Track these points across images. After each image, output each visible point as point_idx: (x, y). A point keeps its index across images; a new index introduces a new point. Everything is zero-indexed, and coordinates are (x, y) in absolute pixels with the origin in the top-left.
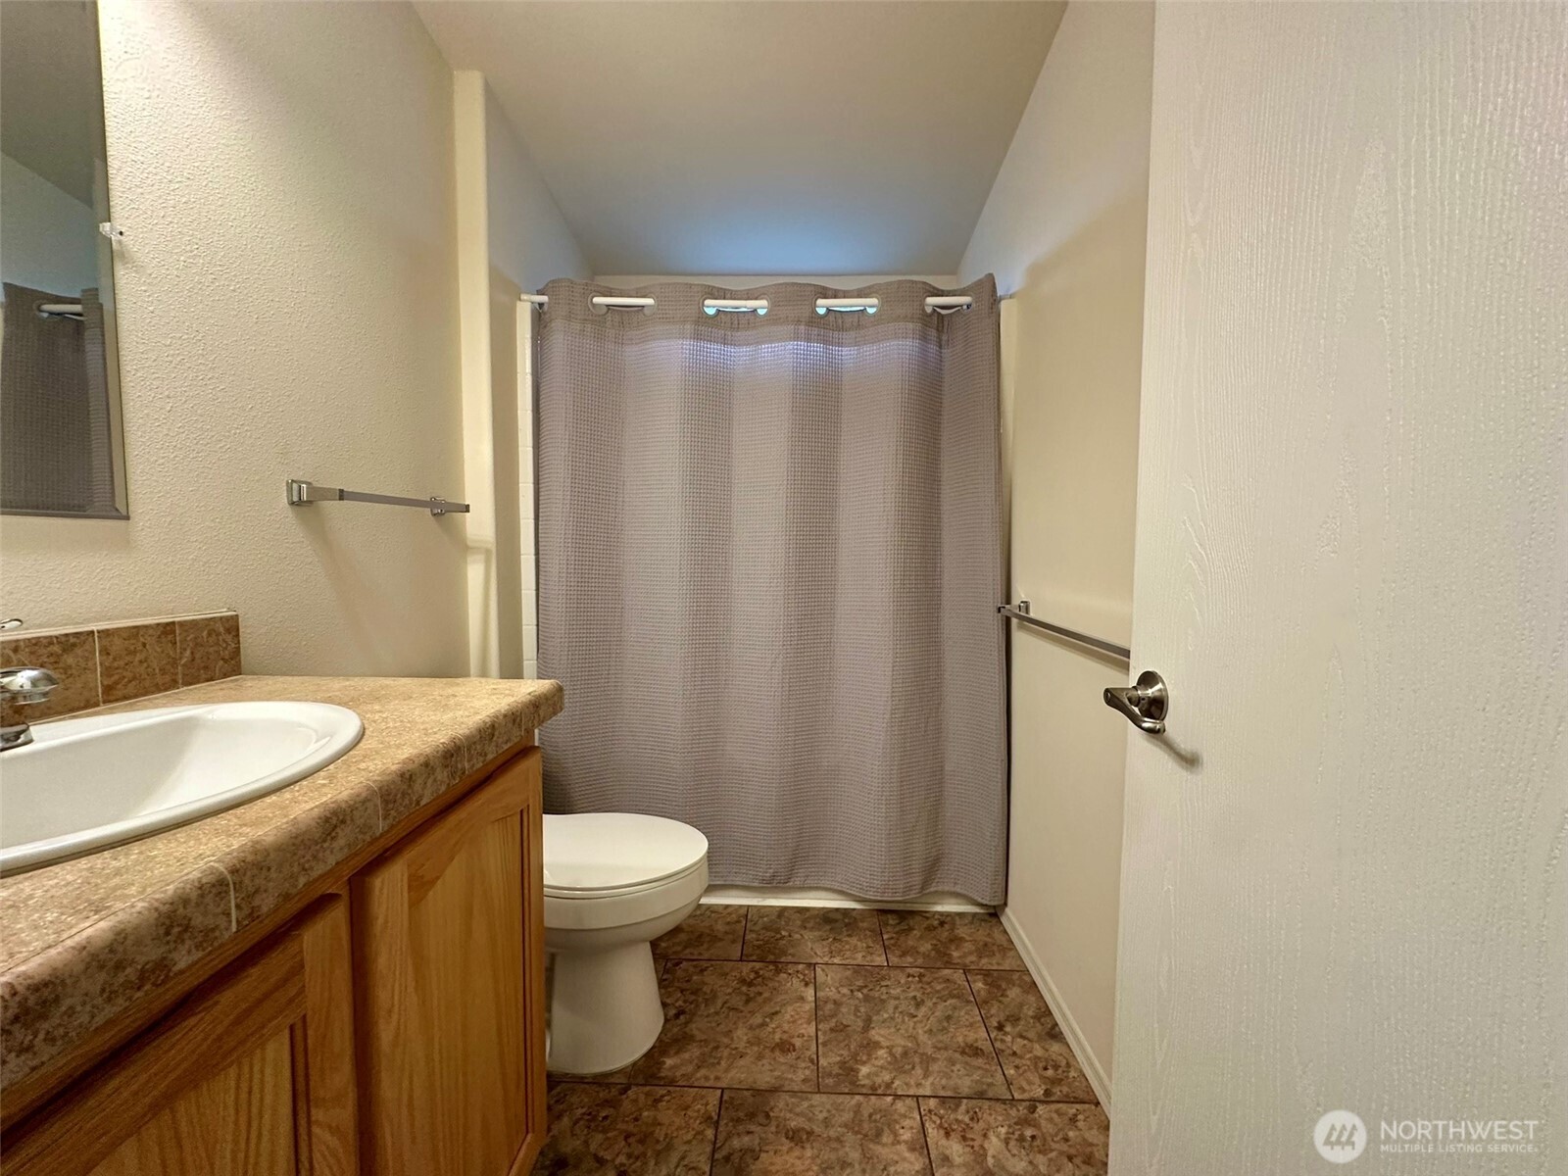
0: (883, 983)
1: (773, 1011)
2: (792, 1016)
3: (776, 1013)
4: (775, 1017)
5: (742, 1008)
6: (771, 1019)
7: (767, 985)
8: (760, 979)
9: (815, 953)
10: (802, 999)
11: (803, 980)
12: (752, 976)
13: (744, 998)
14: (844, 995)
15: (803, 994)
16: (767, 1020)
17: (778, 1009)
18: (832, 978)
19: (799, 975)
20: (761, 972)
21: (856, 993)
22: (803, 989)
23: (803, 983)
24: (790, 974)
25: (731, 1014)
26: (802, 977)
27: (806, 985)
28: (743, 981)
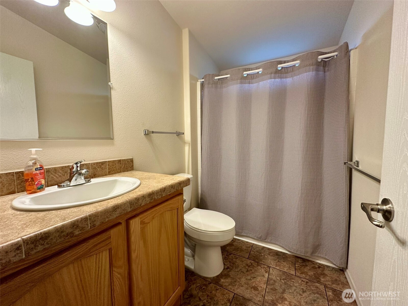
0: (292, 280)
1: (254, 277)
2: (259, 280)
3: (255, 277)
4: (254, 279)
5: (245, 272)
6: (253, 279)
7: (254, 268)
8: (252, 266)
9: (271, 264)
10: (264, 276)
11: (265, 270)
12: (250, 264)
13: (246, 270)
14: (278, 280)
15: (264, 275)
16: (252, 278)
17: (256, 276)
18: (275, 273)
19: (264, 268)
20: (253, 264)
21: (282, 280)
22: (265, 273)
23: (265, 271)
24: (261, 267)
25: (242, 273)
26: (265, 269)
27: (266, 272)
28: (247, 265)
